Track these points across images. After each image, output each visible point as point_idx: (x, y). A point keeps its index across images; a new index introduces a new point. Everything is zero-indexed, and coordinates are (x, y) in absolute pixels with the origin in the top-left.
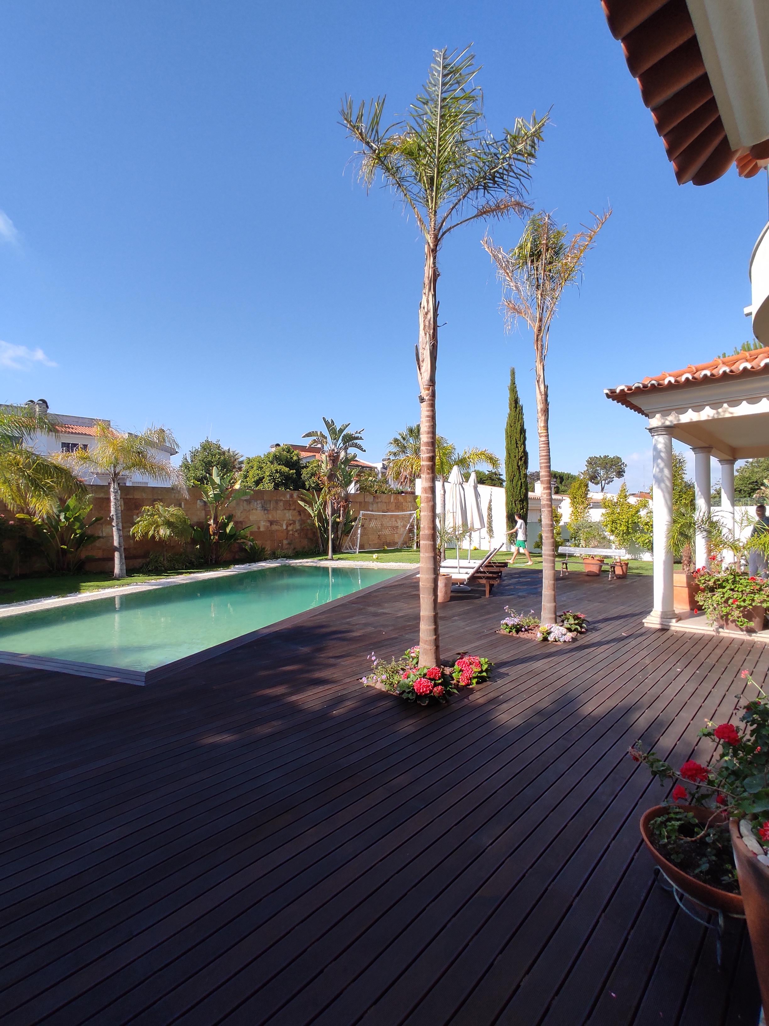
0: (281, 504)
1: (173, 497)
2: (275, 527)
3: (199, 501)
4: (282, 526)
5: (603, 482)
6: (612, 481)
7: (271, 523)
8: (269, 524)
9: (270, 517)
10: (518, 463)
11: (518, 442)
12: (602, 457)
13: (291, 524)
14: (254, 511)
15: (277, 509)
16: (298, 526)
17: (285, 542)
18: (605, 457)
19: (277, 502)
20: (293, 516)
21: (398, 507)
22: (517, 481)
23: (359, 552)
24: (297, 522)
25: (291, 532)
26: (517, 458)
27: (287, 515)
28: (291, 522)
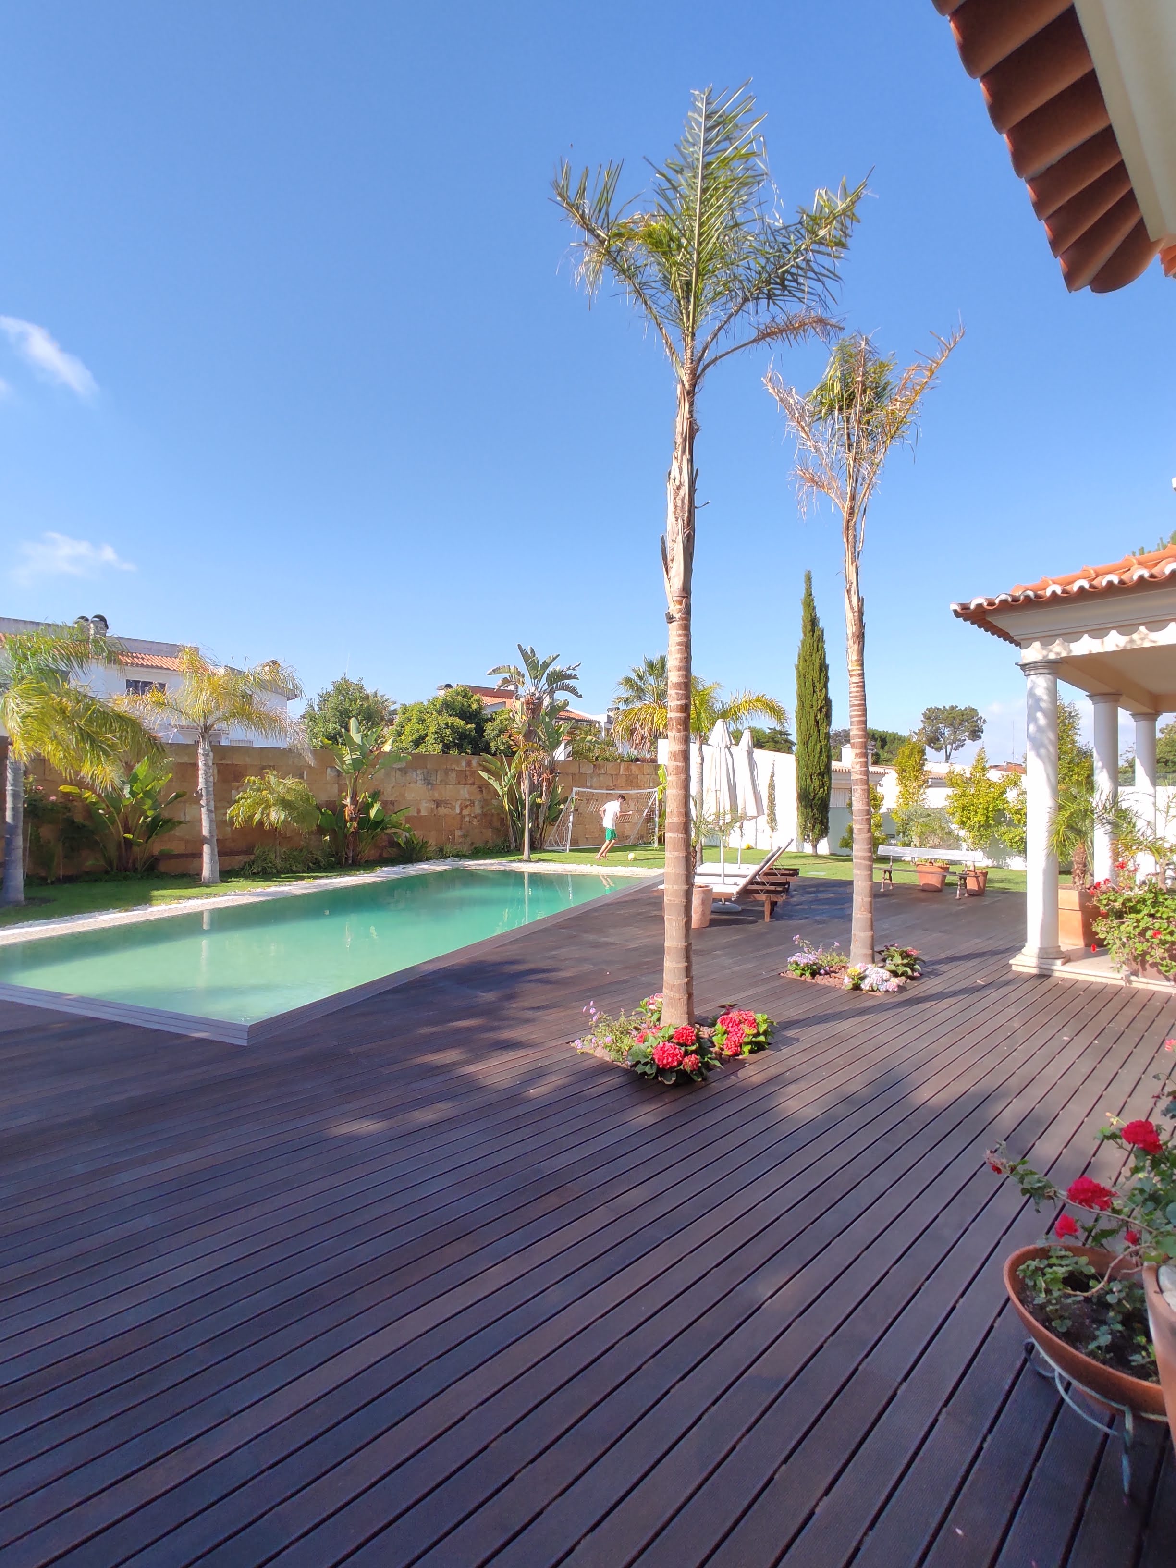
0: (453, 775)
1: (290, 763)
2: (443, 811)
3: (329, 770)
4: (453, 808)
5: (949, 747)
6: (962, 746)
7: (438, 804)
8: (434, 806)
9: (436, 795)
10: (816, 716)
11: (817, 684)
12: (947, 707)
13: (467, 806)
14: (411, 785)
15: (446, 783)
16: (478, 810)
17: (458, 833)
18: (952, 708)
19: (447, 772)
20: (470, 793)
21: (631, 782)
22: (815, 745)
23: (571, 851)
24: (476, 803)
25: (467, 819)
26: (815, 708)
27: (462, 792)
28: (468, 803)
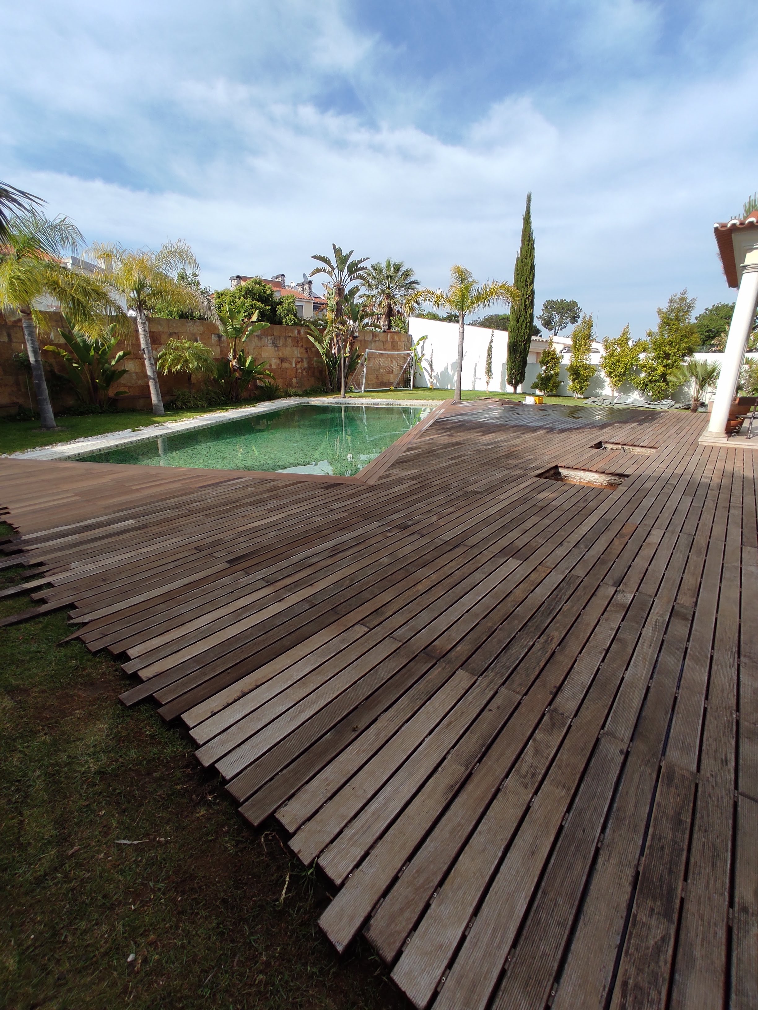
0: (290, 340)
1: (188, 331)
2: (285, 365)
3: (213, 336)
4: (291, 363)
5: (557, 328)
7: (282, 360)
8: (279, 362)
9: (281, 354)
13: (299, 362)
14: (265, 347)
15: (286, 346)
16: (305, 364)
17: (294, 381)
19: (286, 337)
20: (301, 353)
21: (394, 346)
23: (365, 391)
24: (305, 360)
25: (300, 371)
27: (296, 352)
28: (299, 360)
